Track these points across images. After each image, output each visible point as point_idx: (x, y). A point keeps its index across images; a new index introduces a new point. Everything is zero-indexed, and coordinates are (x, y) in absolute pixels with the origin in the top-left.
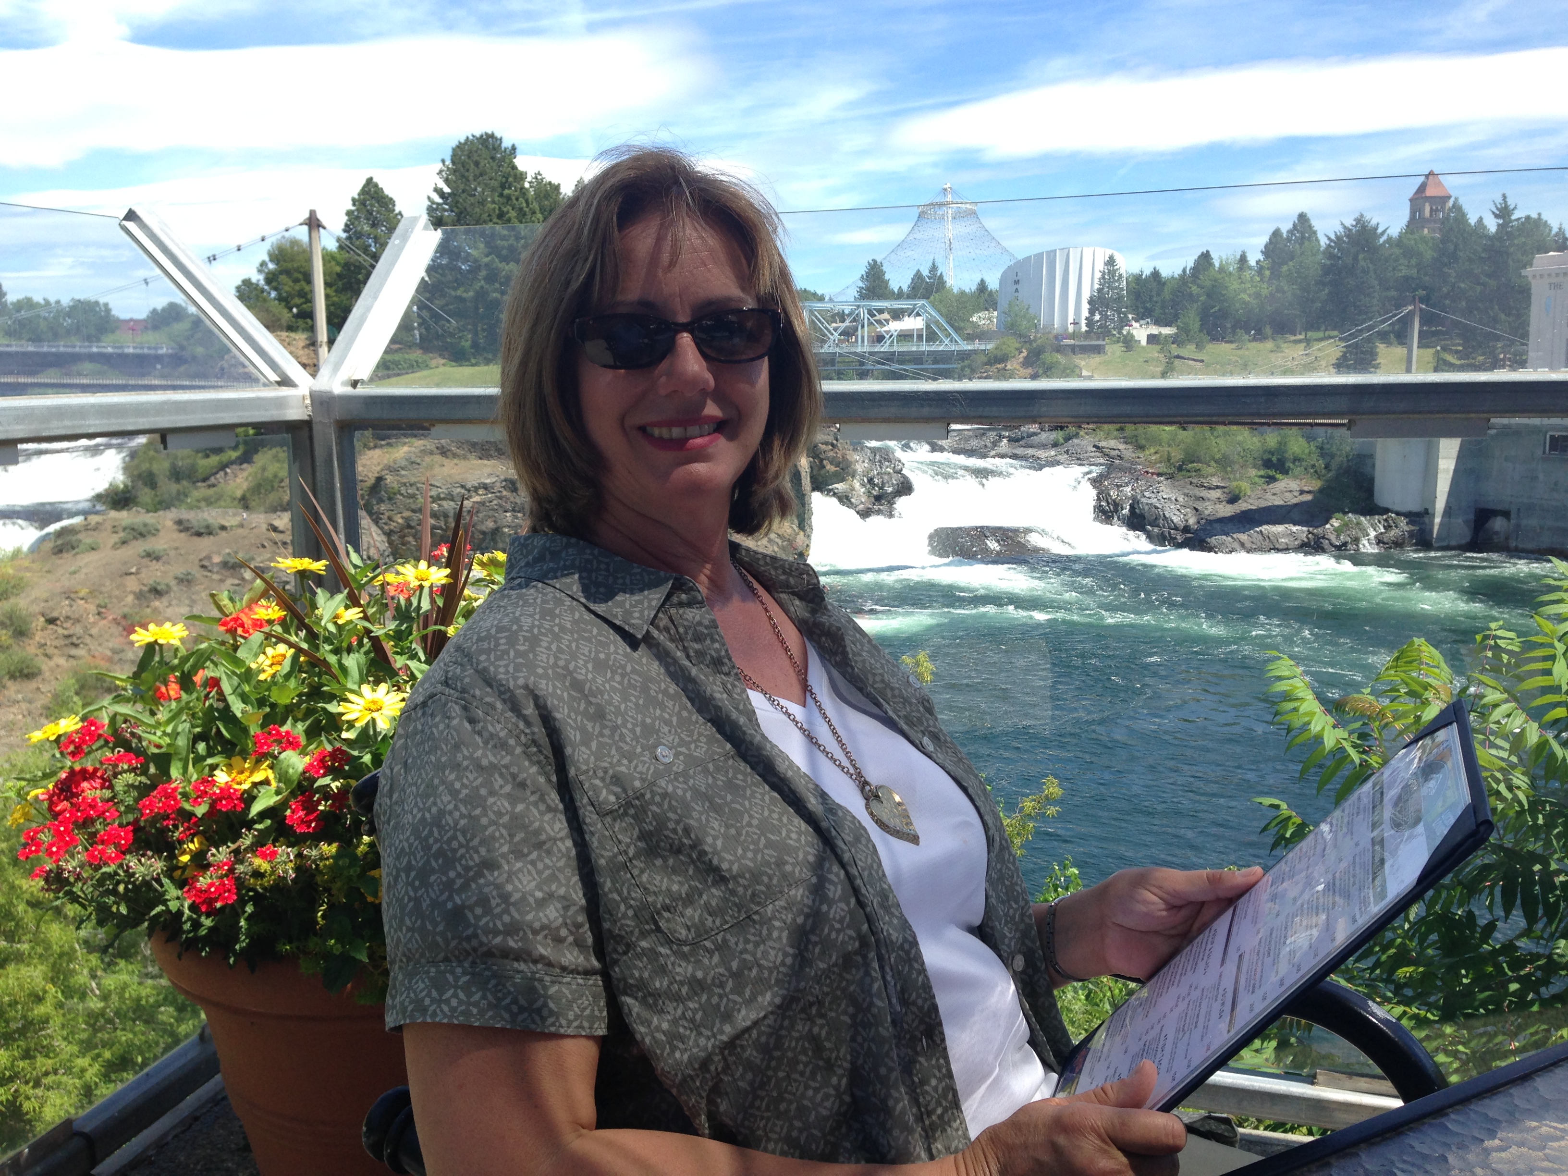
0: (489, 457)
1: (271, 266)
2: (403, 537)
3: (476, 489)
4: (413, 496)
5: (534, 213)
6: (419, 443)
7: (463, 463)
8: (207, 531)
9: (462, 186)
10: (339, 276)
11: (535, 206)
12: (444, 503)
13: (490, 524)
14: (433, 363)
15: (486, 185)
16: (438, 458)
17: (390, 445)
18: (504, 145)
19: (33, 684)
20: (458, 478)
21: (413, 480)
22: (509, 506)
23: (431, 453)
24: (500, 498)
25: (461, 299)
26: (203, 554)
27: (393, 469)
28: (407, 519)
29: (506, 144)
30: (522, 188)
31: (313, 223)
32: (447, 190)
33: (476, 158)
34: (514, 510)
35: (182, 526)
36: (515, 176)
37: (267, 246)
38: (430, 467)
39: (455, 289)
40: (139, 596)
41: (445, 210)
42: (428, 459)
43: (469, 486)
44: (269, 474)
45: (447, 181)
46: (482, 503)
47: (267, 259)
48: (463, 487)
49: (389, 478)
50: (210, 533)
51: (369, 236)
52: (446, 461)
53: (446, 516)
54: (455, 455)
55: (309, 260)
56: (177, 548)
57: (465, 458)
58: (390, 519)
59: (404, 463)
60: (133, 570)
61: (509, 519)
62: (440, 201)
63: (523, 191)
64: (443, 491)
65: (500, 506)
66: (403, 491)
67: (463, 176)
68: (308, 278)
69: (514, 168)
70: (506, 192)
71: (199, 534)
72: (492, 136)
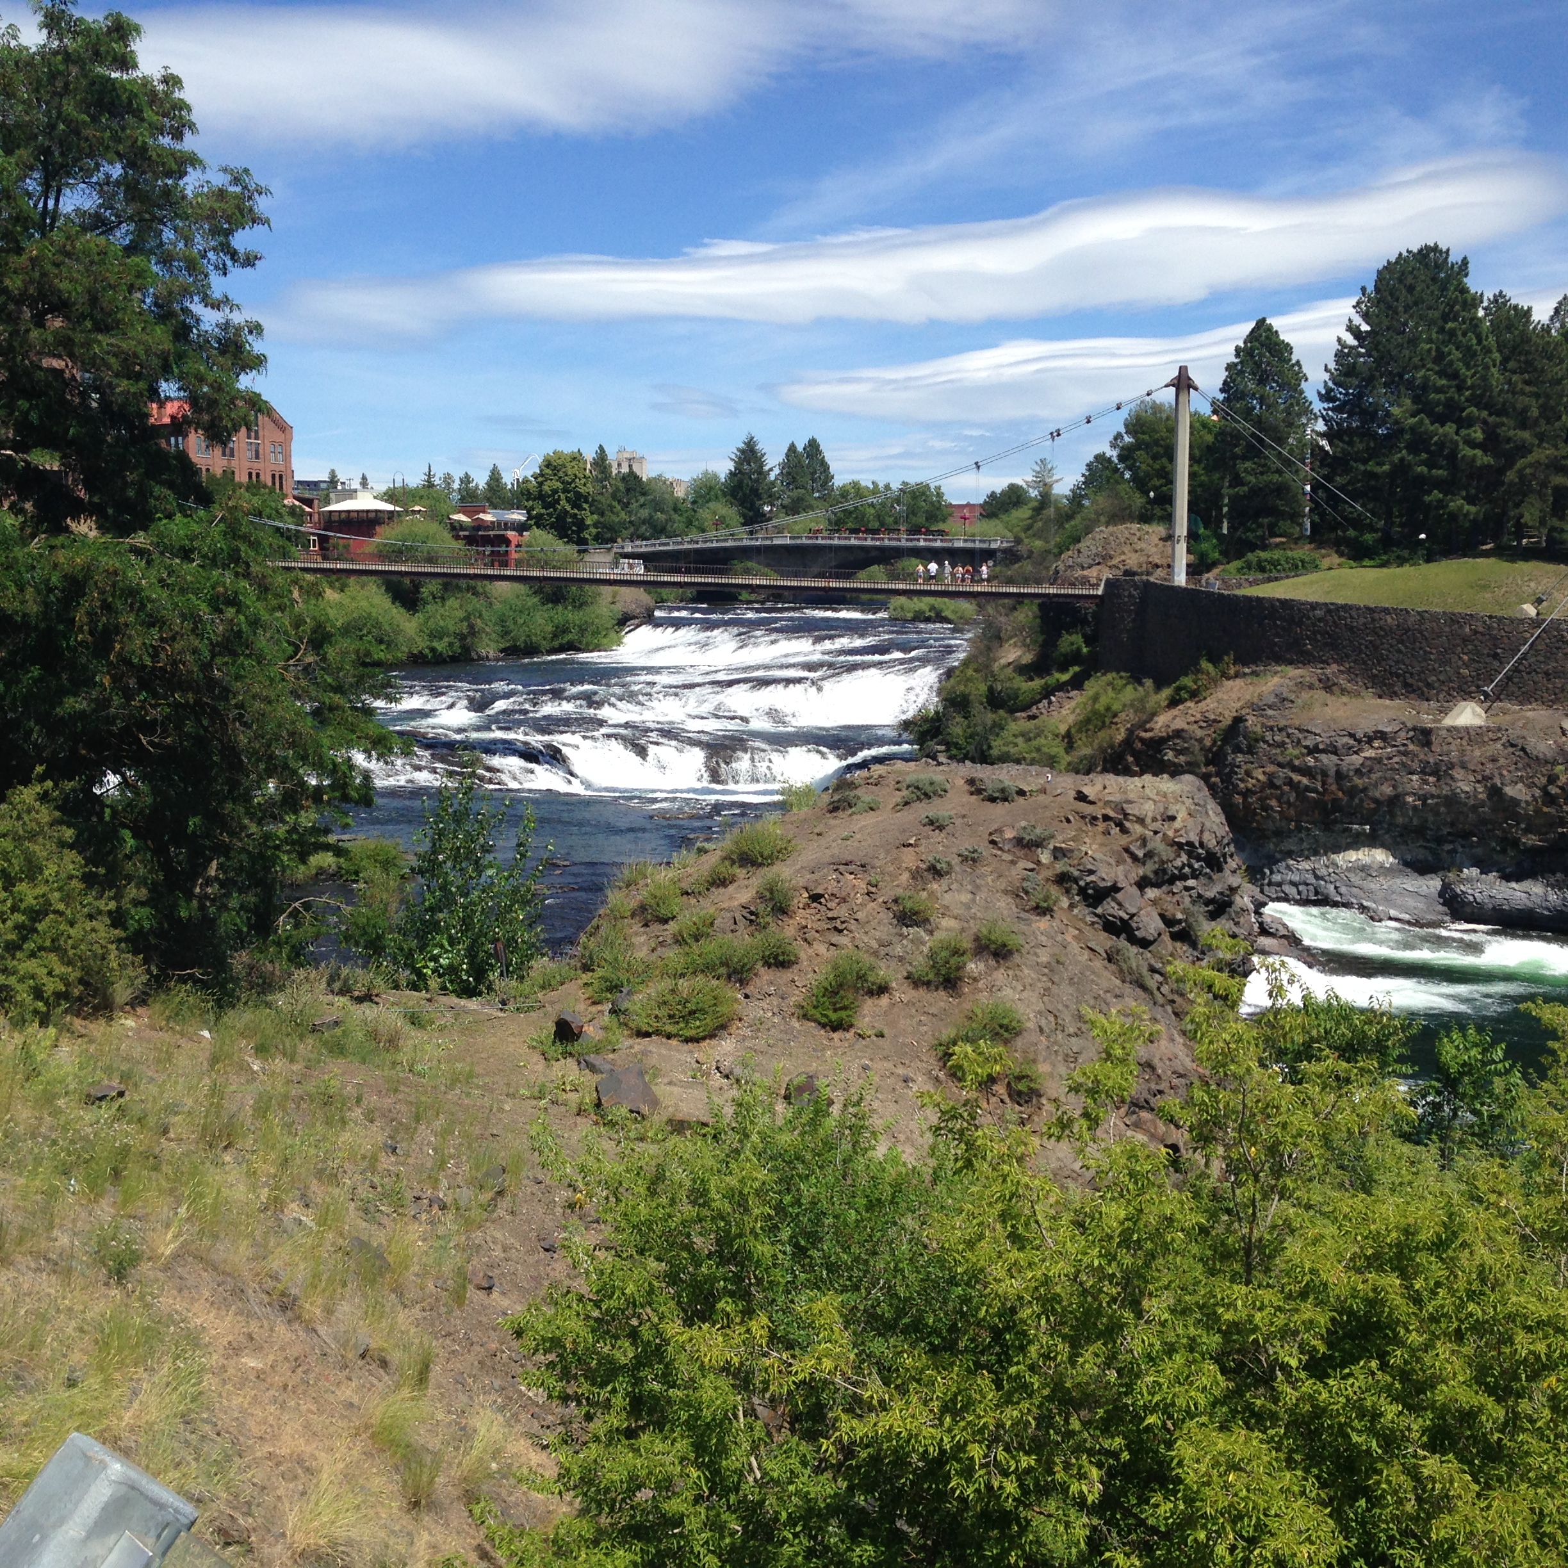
0: (1393, 695)
1: (1128, 439)
2: (1262, 800)
3: (1370, 740)
4: (1282, 745)
5: (1489, 351)
6: (1293, 672)
7: (1356, 703)
8: (1002, 796)
9: (1386, 323)
10: (1210, 449)
11: (1492, 340)
12: (1324, 758)
13: (1387, 790)
14: (1326, 563)
15: (1421, 317)
16: (1320, 695)
17: (1255, 674)
18: (1452, 259)
19: (787, 975)
20: (1346, 724)
21: (1282, 723)
22: (1415, 766)
23: (1311, 687)
24: (1405, 754)
25: (1372, 475)
26: (995, 826)
27: (1258, 709)
28: (1271, 776)
29: (1455, 258)
30: (1474, 317)
31: (1183, 383)
32: (1365, 327)
33: (1409, 280)
34: (1423, 772)
35: (975, 787)
36: (1465, 302)
37: (1124, 414)
38: (1307, 706)
39: (1365, 462)
40: (916, 875)
41: (1360, 355)
42: (1305, 695)
43: (1360, 735)
44: (1100, 706)
45: (1366, 316)
46: (1378, 760)
47: (1123, 430)
48: (1352, 735)
49: (1251, 720)
50: (1005, 800)
51: (1253, 396)
52: (1329, 698)
53: (1324, 774)
54: (1343, 691)
55: (1172, 431)
56: (964, 816)
57: (1358, 695)
58: (1248, 774)
59: (1272, 699)
60: (912, 841)
61: (1416, 785)
62: (1355, 343)
63: (1475, 323)
64: (1322, 741)
65: (1403, 764)
66: (1268, 736)
67: (1389, 307)
68: (1170, 453)
69: (1464, 290)
70: (1450, 325)
71: (993, 800)
72: (1435, 249)
